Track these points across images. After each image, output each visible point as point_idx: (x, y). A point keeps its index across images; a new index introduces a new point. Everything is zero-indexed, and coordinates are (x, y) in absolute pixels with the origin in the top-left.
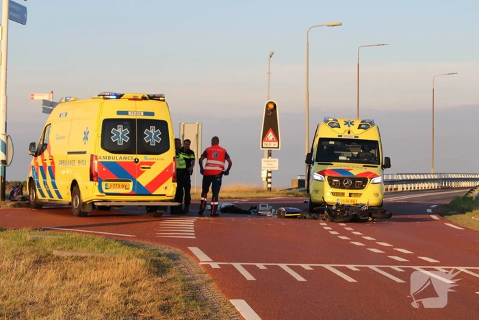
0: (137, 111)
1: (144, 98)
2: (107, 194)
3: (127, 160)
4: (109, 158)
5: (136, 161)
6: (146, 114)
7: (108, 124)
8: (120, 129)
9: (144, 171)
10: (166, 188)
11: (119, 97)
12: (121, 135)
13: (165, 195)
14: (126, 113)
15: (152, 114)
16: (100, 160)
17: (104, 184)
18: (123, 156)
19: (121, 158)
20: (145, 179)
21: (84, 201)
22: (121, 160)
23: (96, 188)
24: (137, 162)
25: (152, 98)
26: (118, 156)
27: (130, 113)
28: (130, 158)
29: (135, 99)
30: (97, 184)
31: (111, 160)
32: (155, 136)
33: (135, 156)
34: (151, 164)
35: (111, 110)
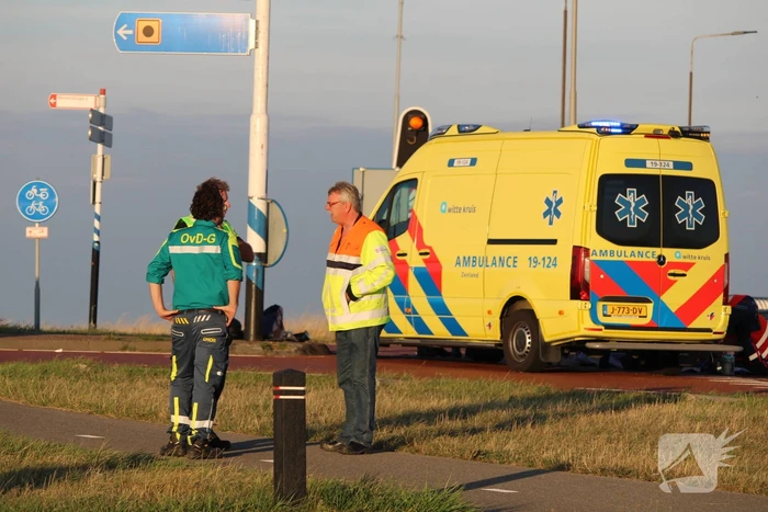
0: (661, 158)
1: (674, 134)
2: (608, 327)
3: (645, 259)
4: (612, 253)
5: (661, 261)
6: (678, 165)
7: (610, 186)
8: (632, 197)
9: (675, 281)
10: (712, 315)
11: (628, 130)
12: (632, 208)
13: (709, 330)
14: (642, 163)
15: (688, 166)
16: (593, 258)
17: (600, 305)
18: (636, 249)
19: (633, 254)
20: (675, 298)
21: (547, 339)
22: (633, 259)
23: (587, 314)
24: (662, 263)
25: (688, 133)
26: (629, 249)
27: (648, 164)
28: (648, 254)
29: (657, 135)
30: (589, 305)
31: (615, 258)
32: (694, 211)
33: (658, 251)
34: (688, 266)
35: (613, 157)
